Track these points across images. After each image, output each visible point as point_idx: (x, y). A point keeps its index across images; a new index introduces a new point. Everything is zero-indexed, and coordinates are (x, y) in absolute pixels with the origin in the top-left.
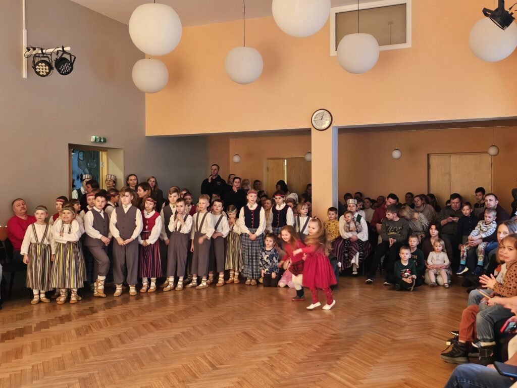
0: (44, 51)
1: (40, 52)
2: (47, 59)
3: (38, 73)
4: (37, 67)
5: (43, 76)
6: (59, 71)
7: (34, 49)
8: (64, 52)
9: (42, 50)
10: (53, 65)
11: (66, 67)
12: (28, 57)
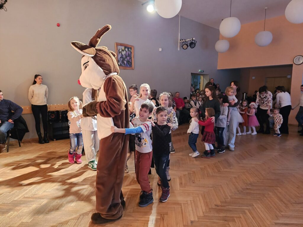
0: (186, 40)
1: (184, 41)
2: (186, 43)
3: (183, 48)
4: (183, 46)
5: (185, 49)
6: (191, 47)
7: (183, 40)
8: (193, 40)
9: (185, 40)
10: (189, 45)
11: (193, 45)
12: (180, 43)
